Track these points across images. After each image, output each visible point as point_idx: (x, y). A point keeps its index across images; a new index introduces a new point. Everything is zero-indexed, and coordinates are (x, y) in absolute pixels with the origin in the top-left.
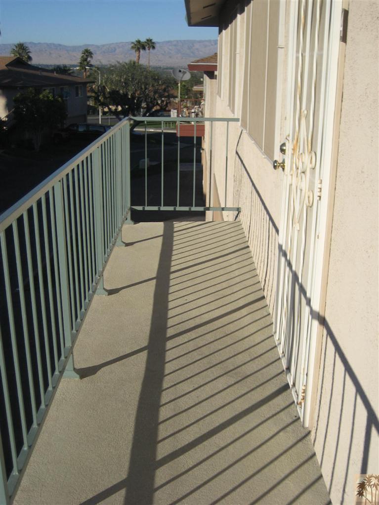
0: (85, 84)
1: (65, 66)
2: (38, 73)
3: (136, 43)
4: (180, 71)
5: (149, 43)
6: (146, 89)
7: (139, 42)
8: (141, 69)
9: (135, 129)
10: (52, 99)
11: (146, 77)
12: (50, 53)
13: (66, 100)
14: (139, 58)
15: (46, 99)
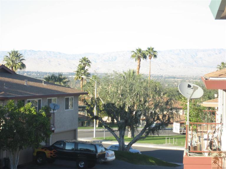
0: (77, 95)
1: (60, 75)
2: (25, 83)
3: (136, 52)
4: (189, 86)
5: (151, 51)
6: (145, 102)
7: (140, 51)
8: (140, 79)
9: (134, 145)
10: (35, 113)
11: (146, 89)
12: (50, 61)
13: (54, 113)
14: (140, 67)
15: (27, 113)
